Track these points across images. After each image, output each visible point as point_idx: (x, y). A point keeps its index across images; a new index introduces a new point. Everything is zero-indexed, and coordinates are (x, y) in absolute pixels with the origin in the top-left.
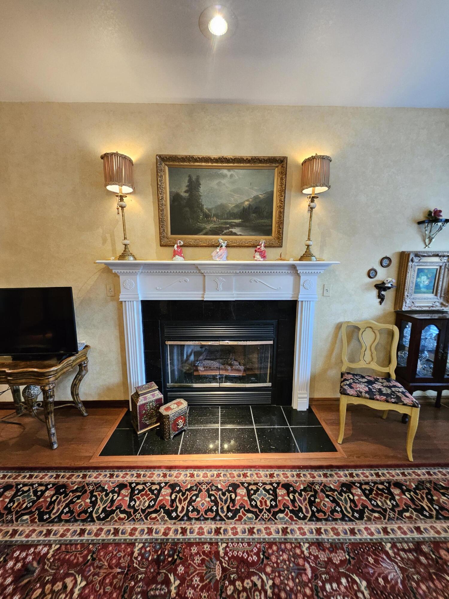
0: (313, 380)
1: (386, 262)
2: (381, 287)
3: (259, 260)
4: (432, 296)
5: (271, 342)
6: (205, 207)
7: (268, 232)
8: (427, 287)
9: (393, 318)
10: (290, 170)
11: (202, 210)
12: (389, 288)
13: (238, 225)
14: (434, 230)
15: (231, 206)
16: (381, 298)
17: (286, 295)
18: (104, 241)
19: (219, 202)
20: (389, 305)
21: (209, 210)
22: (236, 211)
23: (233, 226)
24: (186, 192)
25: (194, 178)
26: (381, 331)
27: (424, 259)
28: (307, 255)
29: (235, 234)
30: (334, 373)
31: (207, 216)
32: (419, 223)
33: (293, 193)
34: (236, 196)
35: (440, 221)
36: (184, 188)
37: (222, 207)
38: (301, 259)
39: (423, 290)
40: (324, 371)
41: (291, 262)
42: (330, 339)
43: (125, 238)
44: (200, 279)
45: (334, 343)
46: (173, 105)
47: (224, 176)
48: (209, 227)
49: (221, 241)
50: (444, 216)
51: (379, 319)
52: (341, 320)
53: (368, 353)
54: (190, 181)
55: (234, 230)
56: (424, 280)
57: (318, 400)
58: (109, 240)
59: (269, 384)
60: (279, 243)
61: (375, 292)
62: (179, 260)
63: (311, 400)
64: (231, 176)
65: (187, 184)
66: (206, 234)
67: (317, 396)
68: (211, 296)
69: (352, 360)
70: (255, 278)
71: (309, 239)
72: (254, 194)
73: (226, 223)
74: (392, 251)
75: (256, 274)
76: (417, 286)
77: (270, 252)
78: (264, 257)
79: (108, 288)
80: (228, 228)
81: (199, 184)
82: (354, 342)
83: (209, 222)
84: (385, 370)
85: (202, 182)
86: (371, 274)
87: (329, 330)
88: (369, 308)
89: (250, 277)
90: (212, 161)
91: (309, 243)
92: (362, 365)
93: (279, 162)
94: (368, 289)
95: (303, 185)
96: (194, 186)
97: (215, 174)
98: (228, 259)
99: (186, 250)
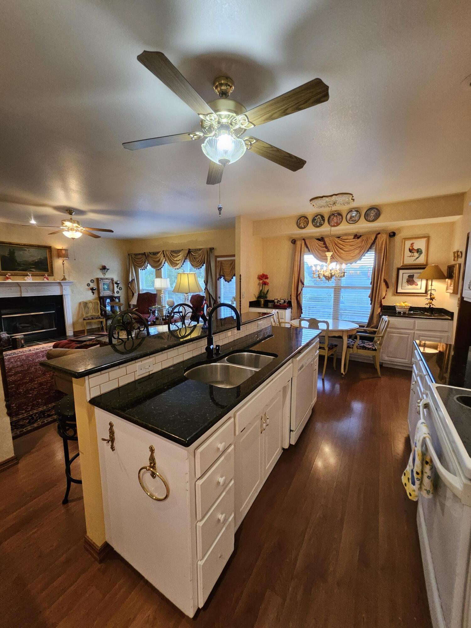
0: (74, 324)
1: (92, 281)
2: (92, 289)
3: (46, 280)
4: (109, 291)
5: (54, 312)
6: (18, 261)
8: (107, 289)
9: (98, 299)
10: (53, 250)
11: (16, 262)
12: (95, 289)
13: (33, 268)
14: (105, 271)
15: (30, 261)
16: (93, 293)
17: (57, 293)
19: (24, 259)
20: (96, 295)
21: (20, 262)
22: (32, 262)
24: (8, 255)
25: (12, 250)
26: (94, 303)
27: (104, 280)
28: (64, 279)
29: (33, 271)
31: (19, 264)
32: (101, 269)
33: (55, 258)
34: (32, 258)
37: (26, 261)
38: (62, 280)
40: (77, 321)
41: (58, 281)
42: (77, 308)
44: (19, 288)
45: (79, 309)
48: (20, 268)
49: (29, 274)
50: (107, 268)
51: (94, 300)
52: (81, 301)
53: (91, 310)
54: (10, 250)
55: (32, 270)
56: (106, 287)
57: (77, 331)
59: (56, 329)
60: (52, 274)
61: (91, 291)
62: (9, 281)
63: (74, 332)
64: (29, 250)
65: (8, 252)
66: (19, 271)
67: (76, 330)
68: (25, 295)
69: (87, 313)
70: (44, 287)
71: (64, 274)
72: (39, 257)
73: (28, 267)
74: (93, 278)
76: (104, 288)
77: (50, 278)
78: (48, 280)
80: (29, 269)
81: (14, 253)
82: (86, 309)
83: (20, 266)
84: (98, 314)
85: (16, 252)
86: (88, 285)
87: (77, 305)
88: (90, 296)
89: (41, 287)
90: (19, 245)
91: (64, 275)
92: (90, 314)
93: (49, 248)
94: (88, 290)
95: (59, 256)
96: (12, 253)
97: (22, 250)
98: (32, 280)
99: (11, 277)
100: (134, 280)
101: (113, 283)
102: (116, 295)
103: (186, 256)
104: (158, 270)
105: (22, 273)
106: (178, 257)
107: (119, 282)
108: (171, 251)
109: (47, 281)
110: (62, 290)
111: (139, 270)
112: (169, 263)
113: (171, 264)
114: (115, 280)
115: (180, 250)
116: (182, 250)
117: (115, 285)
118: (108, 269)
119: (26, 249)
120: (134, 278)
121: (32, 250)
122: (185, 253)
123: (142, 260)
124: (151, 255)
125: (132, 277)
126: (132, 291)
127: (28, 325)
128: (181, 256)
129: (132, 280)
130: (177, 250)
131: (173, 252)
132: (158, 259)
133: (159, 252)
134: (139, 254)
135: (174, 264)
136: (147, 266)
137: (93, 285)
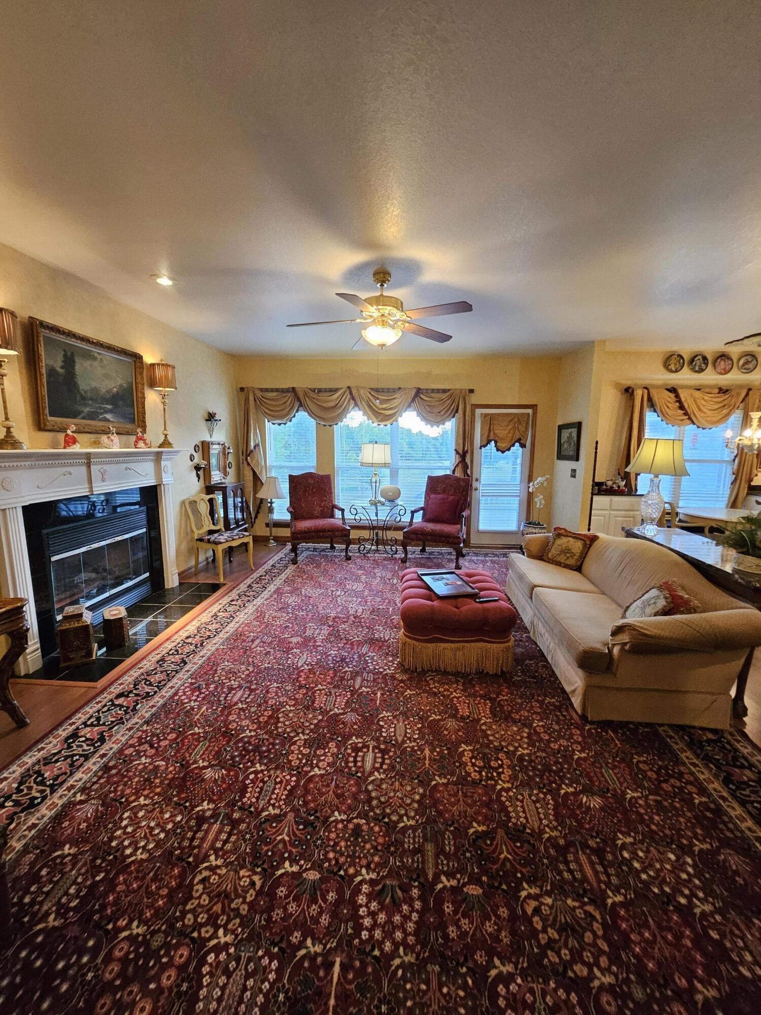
1: (197, 448)
2: (197, 468)
4: (218, 472)
5: (145, 530)
6: (81, 387)
7: (133, 420)
8: (216, 466)
9: (205, 490)
11: (78, 391)
12: (201, 468)
13: (110, 411)
14: (213, 426)
15: (104, 391)
16: (198, 476)
17: (151, 481)
19: (94, 384)
20: (202, 482)
21: (86, 392)
22: (107, 396)
23: (106, 411)
24: (62, 367)
25: (69, 354)
27: (213, 446)
28: (166, 443)
31: (83, 398)
32: (206, 421)
33: (145, 387)
34: (106, 381)
35: (216, 420)
36: (60, 363)
37: (95, 390)
38: (161, 446)
42: (179, 516)
43: (8, 419)
44: (85, 469)
45: (181, 520)
47: (95, 359)
48: (86, 410)
50: (217, 417)
51: (201, 493)
52: (182, 498)
53: (206, 519)
54: (65, 356)
55: (108, 416)
56: (214, 462)
57: (184, 571)
59: (147, 574)
61: (195, 472)
62: (76, 449)
63: (179, 574)
64: (101, 360)
65: (62, 359)
66: (83, 418)
67: (182, 568)
70: (129, 465)
71: (165, 429)
72: (119, 382)
73: (101, 408)
74: (197, 441)
75: (128, 462)
76: (212, 465)
80: (102, 414)
81: (74, 362)
82: (196, 516)
83: (86, 405)
84: (218, 528)
85: (77, 360)
86: (192, 458)
87: (179, 507)
88: (193, 486)
89: (126, 465)
90: (85, 341)
91: (166, 432)
92: (205, 528)
93: (137, 358)
94: (191, 470)
95: (153, 384)
96: (69, 362)
97: (88, 355)
98: (119, 447)
99: (77, 436)
100: (258, 445)
101: (224, 454)
103: (410, 399)
104: (330, 425)
106: (392, 402)
107: (229, 451)
108: (372, 389)
110: (158, 473)
111: (269, 424)
114: (227, 446)
115: (394, 389)
118: (218, 420)
119: (96, 355)
120: (258, 442)
121: (107, 359)
122: (408, 395)
123: (285, 403)
124: (312, 394)
125: (254, 441)
126: (252, 468)
128: (398, 400)
129: (255, 447)
130: (389, 389)
131: (377, 390)
132: (332, 404)
133: (337, 390)
134: (277, 390)
135: (382, 416)
136: (294, 416)
137: (198, 459)
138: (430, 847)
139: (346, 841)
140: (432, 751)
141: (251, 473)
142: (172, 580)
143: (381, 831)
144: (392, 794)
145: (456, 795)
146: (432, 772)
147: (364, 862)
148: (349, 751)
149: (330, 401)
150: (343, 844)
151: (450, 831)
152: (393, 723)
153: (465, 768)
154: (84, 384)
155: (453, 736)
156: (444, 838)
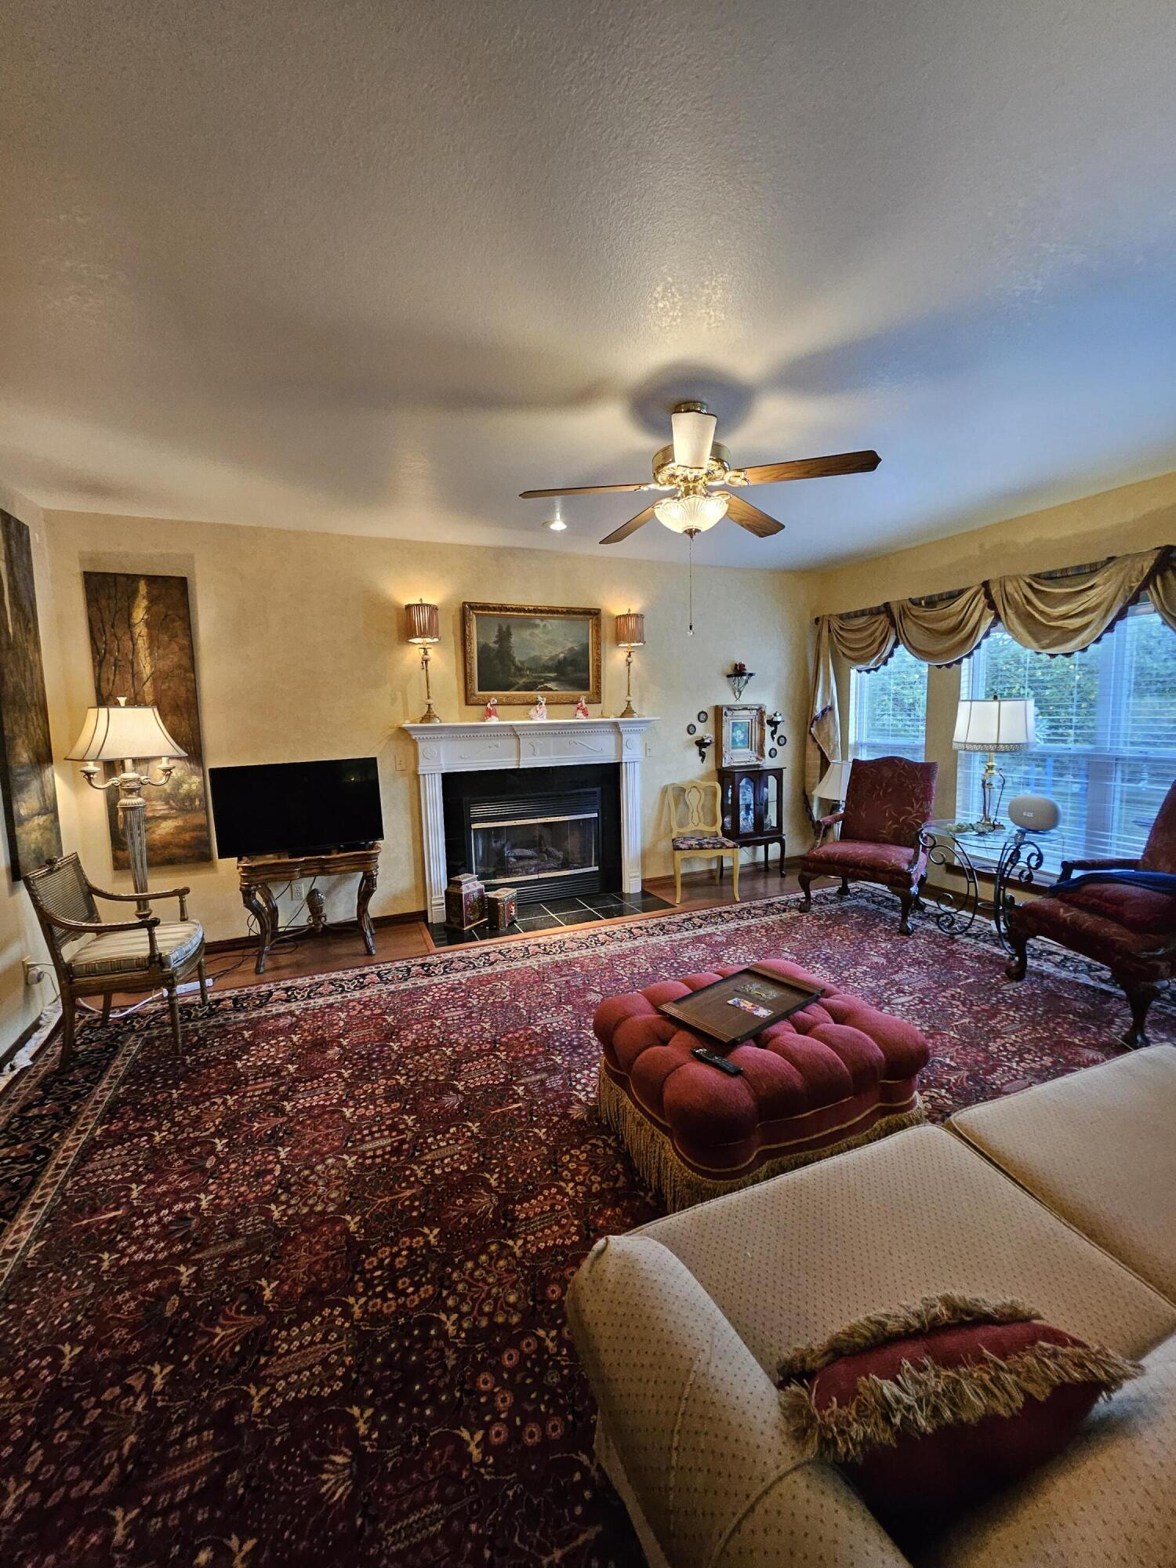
0: (645, 856)
1: (703, 717)
2: (701, 744)
3: (581, 718)
4: (748, 750)
5: (595, 815)
6: (517, 659)
7: (586, 687)
8: (742, 741)
9: (715, 776)
10: (604, 621)
11: (513, 662)
12: (708, 744)
13: (553, 680)
14: (742, 684)
15: (545, 658)
16: (703, 755)
17: (608, 757)
18: (394, 700)
19: (533, 654)
20: (710, 763)
21: (522, 663)
22: (550, 663)
23: (548, 680)
24: (495, 642)
25: (504, 629)
26: (705, 789)
27: (736, 713)
28: (628, 712)
29: (551, 690)
30: (665, 845)
31: (519, 669)
32: (729, 676)
33: (608, 645)
34: (550, 648)
35: (744, 674)
36: (494, 639)
37: (535, 659)
38: (622, 716)
39: (739, 745)
40: (655, 845)
41: (612, 719)
42: (657, 806)
43: (429, 697)
44: (514, 742)
45: (661, 811)
46: (478, 547)
47: (536, 626)
48: (522, 681)
49: (540, 698)
50: (748, 670)
51: (704, 778)
52: (667, 782)
53: (695, 814)
54: (500, 630)
55: (549, 686)
56: (739, 735)
57: (650, 880)
58: (400, 699)
59: (597, 869)
60: (596, 698)
61: (696, 749)
62: (494, 721)
63: (643, 881)
64: (545, 626)
65: (497, 634)
66: (518, 690)
67: (649, 876)
68: (527, 762)
69: (681, 825)
71: (629, 694)
72: (569, 645)
73: (540, 678)
74: (707, 706)
75: (572, 735)
76: (734, 740)
77: (591, 708)
78: (586, 714)
79: (398, 760)
80: (542, 683)
81: (509, 634)
82: (681, 806)
83: (522, 676)
84: (713, 829)
85: (513, 631)
86: (691, 729)
87: (655, 796)
88: (694, 768)
89: (569, 739)
90: (524, 611)
91: (629, 698)
92: (690, 828)
93: (593, 614)
94: (689, 747)
95: (618, 639)
96: (504, 637)
97: (528, 624)
98: (548, 718)
99: (499, 709)
100: (831, 709)
101: (761, 724)
102: (768, 763)
103: (1136, 585)
104: (948, 666)
105: (524, 696)
106: (1084, 598)
107: (779, 719)
108: (1037, 577)
109: (585, 720)
110: (619, 747)
111: (853, 672)
112: (1020, 630)
113: (1031, 633)
114: (769, 712)
115: (1095, 564)
116: (1111, 559)
117: (768, 729)
118: (751, 675)
119: (538, 622)
120: (832, 703)
121: (553, 624)
122: (1135, 574)
123: (872, 635)
124: (916, 611)
125: (824, 701)
126: (820, 748)
127: (528, 852)
128: (1103, 589)
129: (823, 712)
130: (1079, 567)
131: (1050, 577)
132: (953, 622)
133: (961, 592)
134: (863, 613)
135: (1056, 634)
136: (891, 654)
137: (705, 731)
138: (240, 1243)
139: (251, 1171)
140: (412, 1198)
141: (819, 753)
142: (632, 884)
143: (263, 1192)
144: (321, 1183)
145: (327, 1247)
146: (366, 1212)
147: (223, 1193)
148: (388, 1122)
149: (949, 616)
150: (247, 1168)
151: (263, 1257)
152: (457, 1140)
153: (384, 1245)
154: (519, 656)
155: (455, 1213)
156: (250, 1255)
